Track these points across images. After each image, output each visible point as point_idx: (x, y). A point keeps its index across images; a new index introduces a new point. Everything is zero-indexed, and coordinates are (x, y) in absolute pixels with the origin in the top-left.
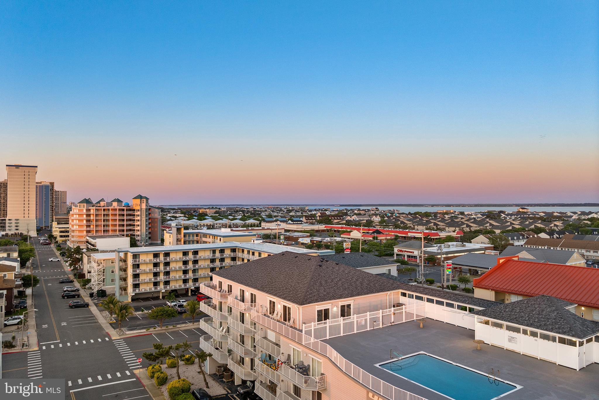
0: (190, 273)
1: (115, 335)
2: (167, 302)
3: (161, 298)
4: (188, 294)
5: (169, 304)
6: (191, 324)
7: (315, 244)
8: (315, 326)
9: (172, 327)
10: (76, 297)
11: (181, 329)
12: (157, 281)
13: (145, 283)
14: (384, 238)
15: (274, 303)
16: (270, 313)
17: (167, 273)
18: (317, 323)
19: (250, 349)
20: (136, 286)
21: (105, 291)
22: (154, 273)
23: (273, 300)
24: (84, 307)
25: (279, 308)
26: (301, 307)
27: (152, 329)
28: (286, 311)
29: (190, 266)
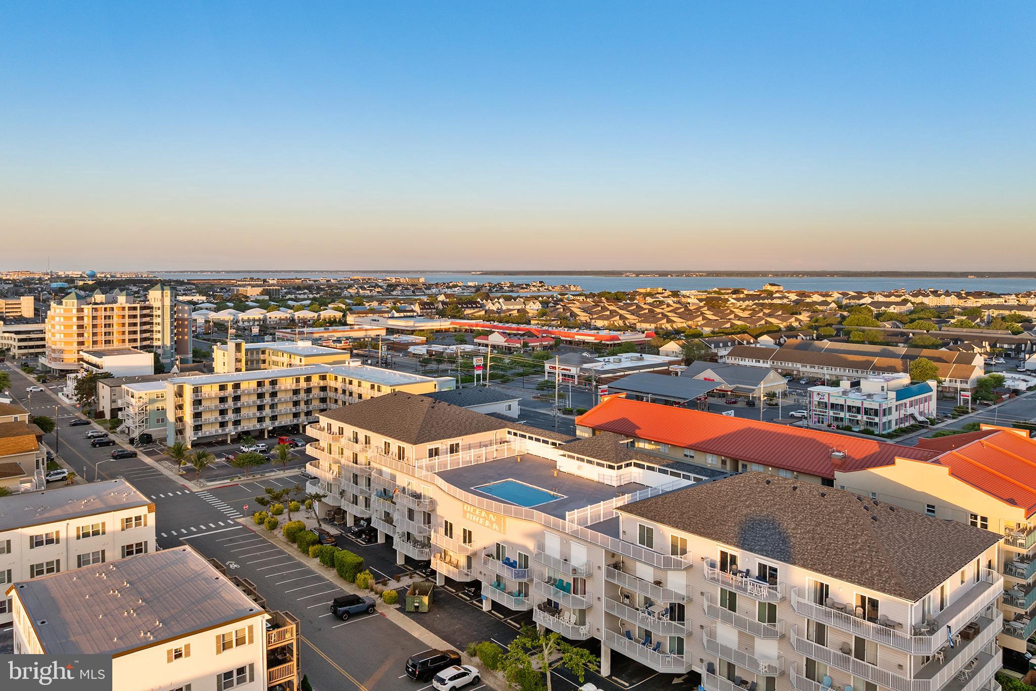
0: (267, 409)
1: (193, 486)
2: (242, 447)
3: (229, 442)
4: (264, 436)
5: (246, 450)
6: (282, 472)
7: (434, 355)
8: (426, 461)
9: (259, 476)
10: (111, 444)
11: (271, 478)
12: (225, 420)
13: (209, 424)
14: (538, 344)
15: (389, 444)
16: (385, 453)
17: (237, 410)
18: (428, 459)
19: (364, 488)
20: (197, 428)
21: (151, 435)
22: (220, 411)
23: (387, 441)
24: (131, 457)
25: (394, 449)
26: (414, 447)
27: (236, 479)
28: (401, 452)
29: (267, 400)
